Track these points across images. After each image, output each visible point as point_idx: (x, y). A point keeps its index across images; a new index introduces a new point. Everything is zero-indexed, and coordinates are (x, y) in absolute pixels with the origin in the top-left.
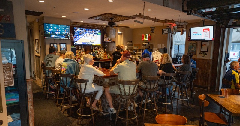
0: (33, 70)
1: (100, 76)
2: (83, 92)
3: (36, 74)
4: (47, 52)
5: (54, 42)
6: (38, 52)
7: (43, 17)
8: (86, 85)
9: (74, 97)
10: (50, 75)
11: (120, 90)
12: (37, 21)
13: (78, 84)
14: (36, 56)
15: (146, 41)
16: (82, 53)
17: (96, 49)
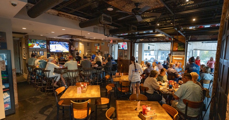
0: (21, 69)
1: (57, 68)
2: (47, 77)
3: (23, 71)
4: (30, 57)
5: (35, 50)
6: (25, 57)
7: (28, 35)
8: (49, 73)
9: (45, 81)
10: (31, 70)
11: (68, 75)
12: (24, 37)
13: (45, 72)
14: (24, 59)
15: (97, 50)
16: (55, 57)
17: (65, 55)
